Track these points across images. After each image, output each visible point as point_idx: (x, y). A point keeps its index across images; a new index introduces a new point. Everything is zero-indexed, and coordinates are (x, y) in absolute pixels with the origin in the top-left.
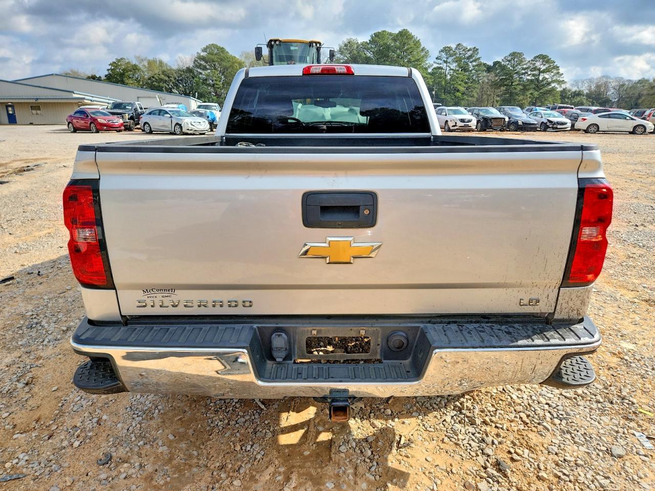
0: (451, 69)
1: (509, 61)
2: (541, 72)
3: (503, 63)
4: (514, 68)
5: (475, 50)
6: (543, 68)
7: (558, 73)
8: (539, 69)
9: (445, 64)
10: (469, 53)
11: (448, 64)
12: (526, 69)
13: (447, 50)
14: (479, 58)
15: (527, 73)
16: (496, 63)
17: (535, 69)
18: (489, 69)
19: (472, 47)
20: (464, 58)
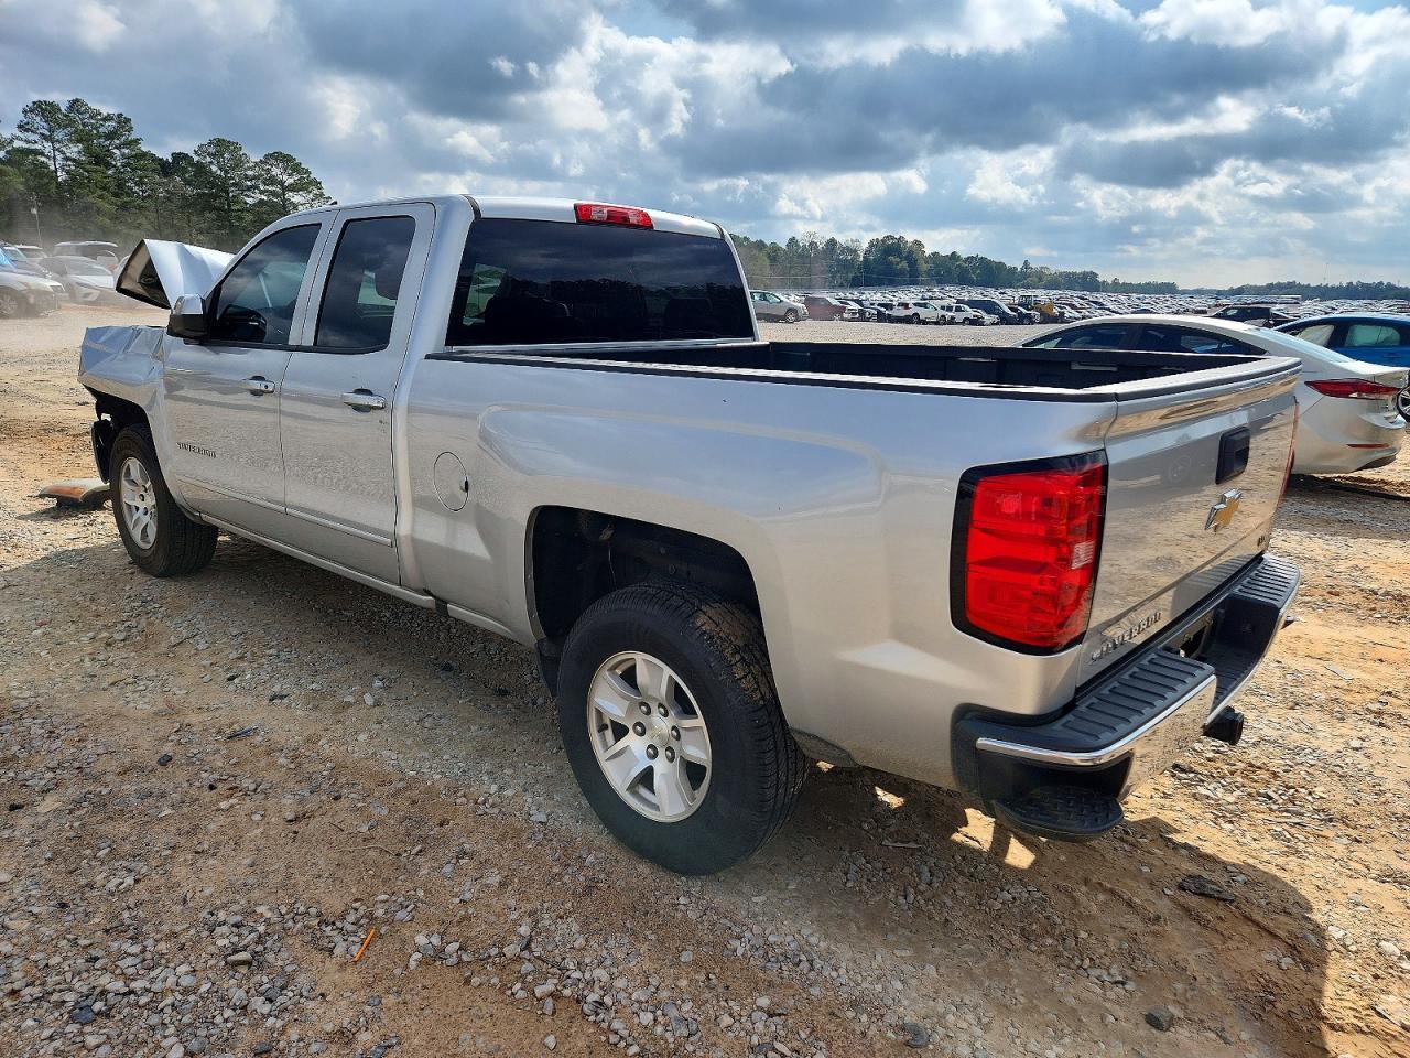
0: (67, 159)
1: (213, 155)
2: (285, 189)
3: (196, 158)
4: (226, 172)
5: (123, 122)
6: (289, 181)
7: (322, 195)
8: (281, 183)
9: (48, 145)
10: (111, 125)
11: (58, 146)
12: (254, 178)
13: (45, 109)
14: (137, 141)
15: (256, 187)
16: (178, 157)
17: (272, 181)
18: (165, 168)
19: (113, 111)
20: (99, 136)
